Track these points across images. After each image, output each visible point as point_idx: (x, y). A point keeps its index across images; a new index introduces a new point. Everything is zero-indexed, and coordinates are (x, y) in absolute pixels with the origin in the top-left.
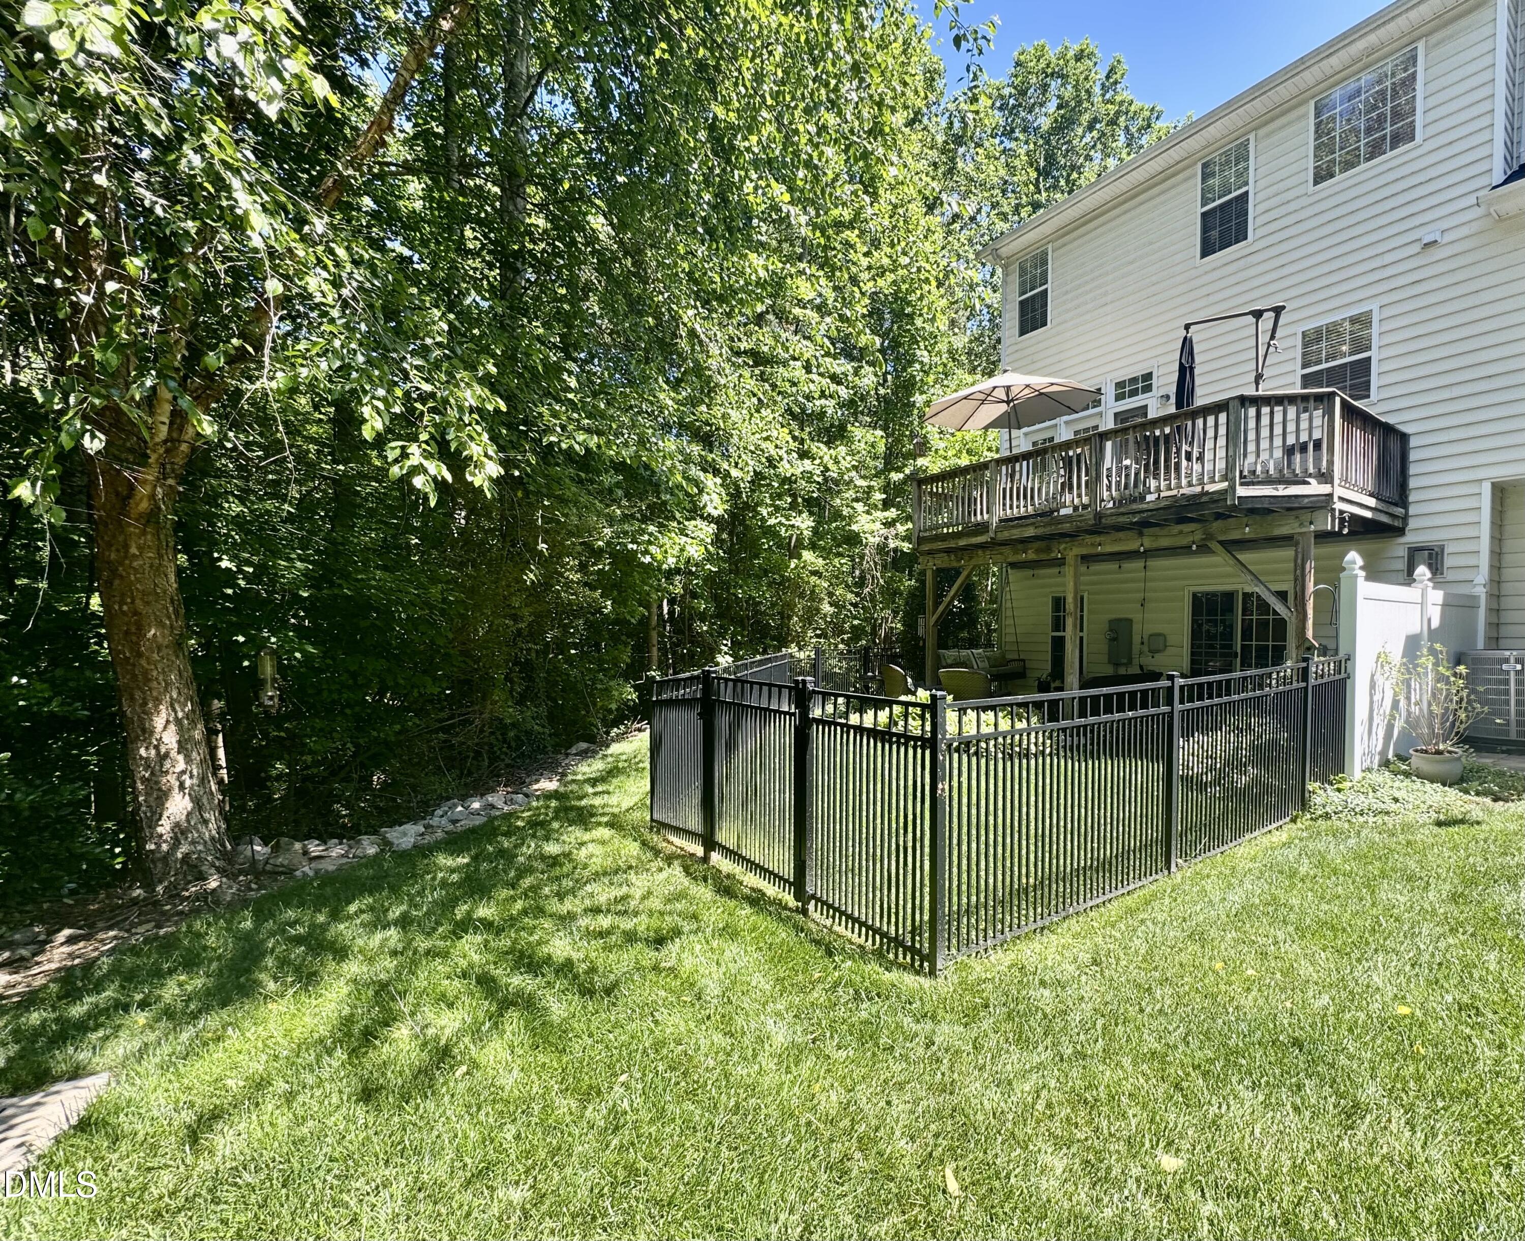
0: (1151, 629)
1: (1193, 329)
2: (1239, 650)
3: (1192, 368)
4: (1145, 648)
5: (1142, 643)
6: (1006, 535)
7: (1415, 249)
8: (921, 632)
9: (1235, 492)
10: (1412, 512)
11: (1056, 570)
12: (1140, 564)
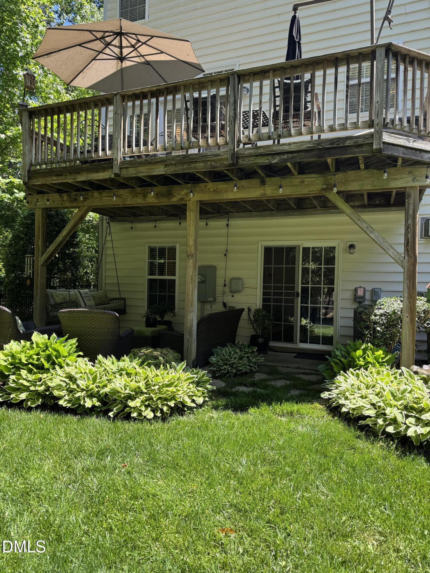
0: (232, 274)
2: (300, 291)
3: (299, 44)
4: (227, 289)
5: (225, 285)
6: (132, 172)
8: (28, 271)
9: (381, 136)
11: (152, 225)
12: (224, 223)
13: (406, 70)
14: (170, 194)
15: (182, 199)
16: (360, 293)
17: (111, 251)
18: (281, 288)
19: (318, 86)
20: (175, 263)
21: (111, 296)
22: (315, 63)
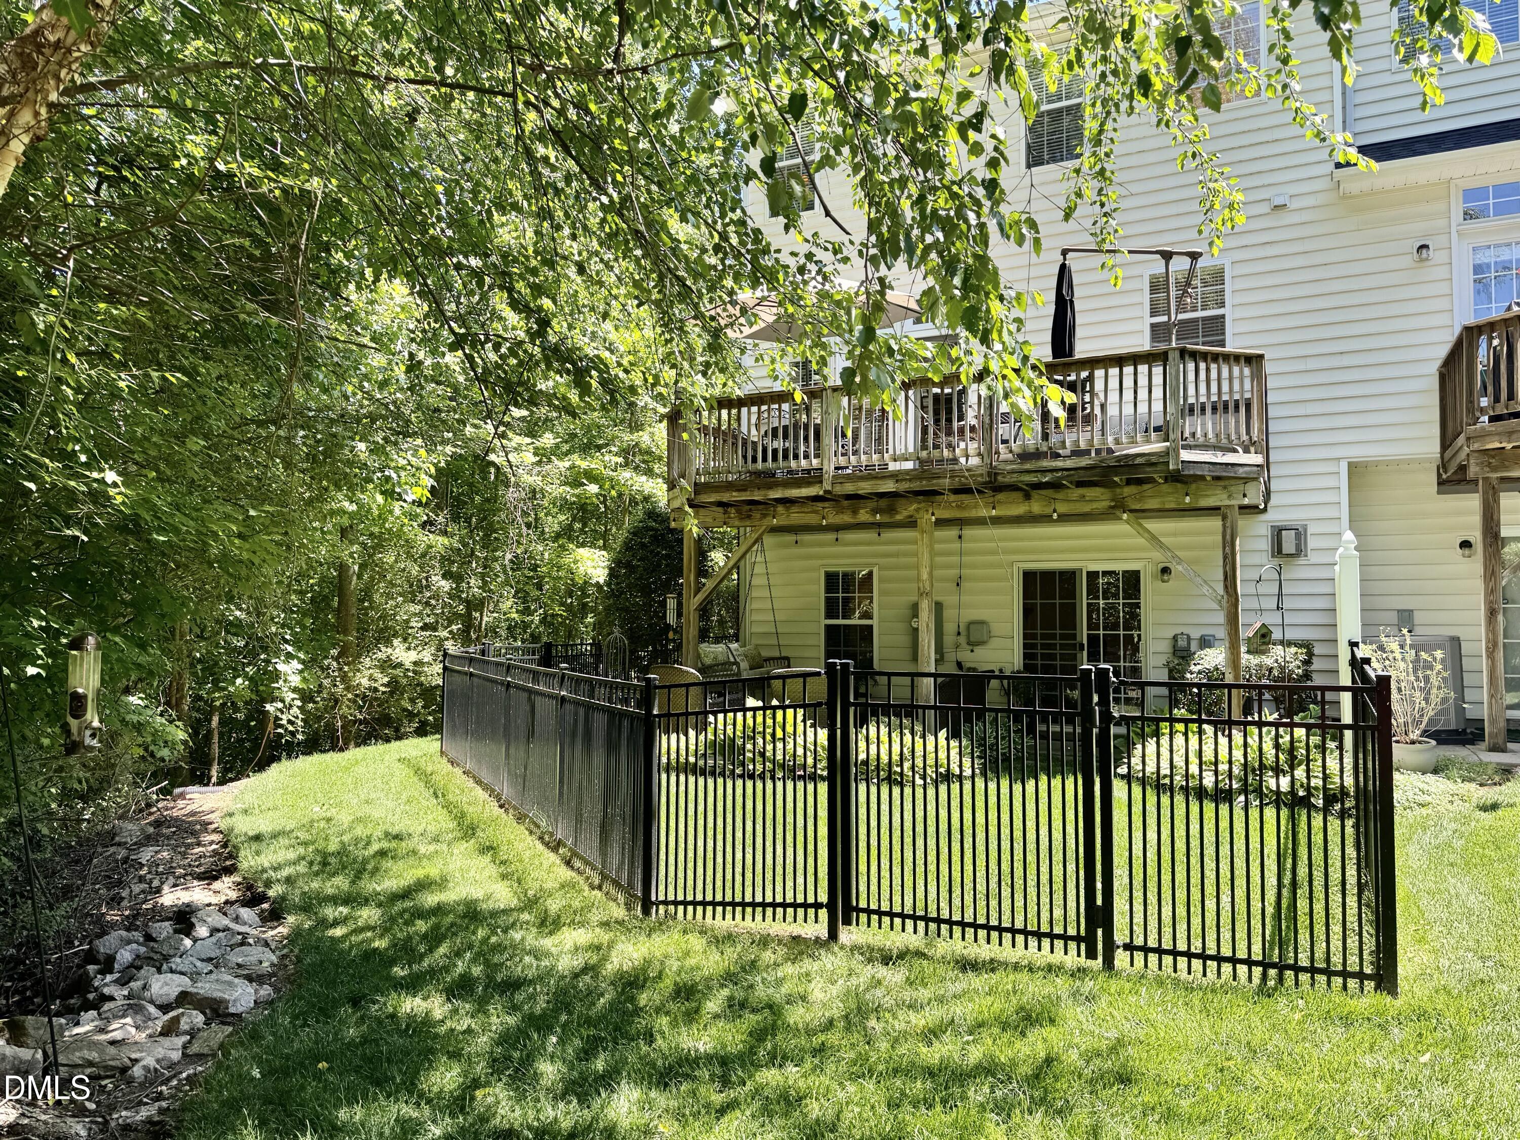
0: (969, 615)
1: (1070, 255)
2: (1085, 642)
3: (1072, 302)
4: (962, 640)
5: (959, 634)
6: (849, 488)
7: (1265, 208)
8: (671, 619)
9: (1178, 455)
10: (1273, 487)
11: (831, 536)
12: (953, 532)
13: (1208, 370)
14: (891, 510)
15: (911, 517)
16: (1181, 643)
17: (763, 581)
18: (1054, 636)
19: (1099, 385)
20: (871, 598)
21: (765, 653)
22: (1093, 363)
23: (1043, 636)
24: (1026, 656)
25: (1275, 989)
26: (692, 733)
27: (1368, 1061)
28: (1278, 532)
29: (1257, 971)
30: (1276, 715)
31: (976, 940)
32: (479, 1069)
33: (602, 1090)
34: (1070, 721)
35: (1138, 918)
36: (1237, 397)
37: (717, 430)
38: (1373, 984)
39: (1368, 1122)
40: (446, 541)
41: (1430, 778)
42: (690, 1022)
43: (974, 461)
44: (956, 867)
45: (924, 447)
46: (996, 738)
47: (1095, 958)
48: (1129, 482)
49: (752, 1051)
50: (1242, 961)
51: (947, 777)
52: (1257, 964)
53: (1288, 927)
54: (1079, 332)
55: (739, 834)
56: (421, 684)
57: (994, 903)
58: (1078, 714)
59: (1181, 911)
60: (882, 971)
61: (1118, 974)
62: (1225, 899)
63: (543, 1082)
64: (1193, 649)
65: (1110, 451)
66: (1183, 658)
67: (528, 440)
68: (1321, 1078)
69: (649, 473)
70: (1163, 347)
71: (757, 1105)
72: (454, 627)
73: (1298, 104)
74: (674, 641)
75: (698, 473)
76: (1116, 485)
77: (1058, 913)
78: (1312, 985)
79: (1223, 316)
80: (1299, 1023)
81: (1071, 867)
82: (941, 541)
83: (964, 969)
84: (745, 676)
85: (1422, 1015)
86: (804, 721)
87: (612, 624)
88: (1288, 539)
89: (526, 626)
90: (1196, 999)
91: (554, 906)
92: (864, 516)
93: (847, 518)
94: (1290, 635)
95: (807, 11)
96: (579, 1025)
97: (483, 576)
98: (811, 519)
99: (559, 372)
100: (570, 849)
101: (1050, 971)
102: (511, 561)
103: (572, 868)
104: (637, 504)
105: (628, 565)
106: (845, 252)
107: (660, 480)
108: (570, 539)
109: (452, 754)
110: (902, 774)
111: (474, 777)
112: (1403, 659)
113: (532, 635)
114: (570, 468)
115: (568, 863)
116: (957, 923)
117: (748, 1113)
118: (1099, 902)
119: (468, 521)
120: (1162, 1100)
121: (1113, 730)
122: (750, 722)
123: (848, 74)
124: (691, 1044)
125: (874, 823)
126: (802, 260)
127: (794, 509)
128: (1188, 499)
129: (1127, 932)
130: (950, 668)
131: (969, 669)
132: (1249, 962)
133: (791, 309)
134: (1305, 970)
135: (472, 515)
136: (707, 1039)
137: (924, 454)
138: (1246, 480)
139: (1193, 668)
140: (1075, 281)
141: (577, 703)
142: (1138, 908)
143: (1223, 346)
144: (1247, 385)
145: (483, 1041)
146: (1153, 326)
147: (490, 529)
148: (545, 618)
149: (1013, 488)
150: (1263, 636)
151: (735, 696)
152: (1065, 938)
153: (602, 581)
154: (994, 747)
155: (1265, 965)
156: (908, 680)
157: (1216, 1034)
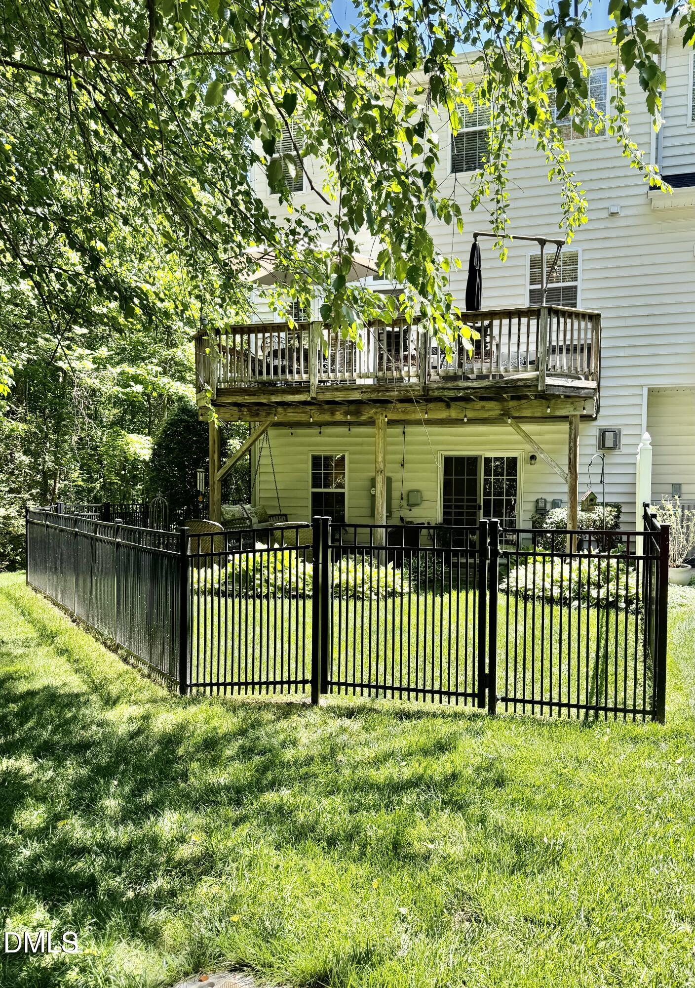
0: (409, 486)
1: (479, 238)
2: (482, 504)
3: (480, 271)
4: (404, 503)
5: (402, 499)
6: (328, 396)
7: (605, 214)
8: (201, 487)
9: (544, 381)
10: (601, 404)
11: (316, 430)
12: (398, 430)
13: (565, 323)
14: (358, 413)
15: (371, 418)
16: (541, 505)
17: (267, 461)
18: (462, 501)
19: (496, 331)
20: (344, 474)
21: (270, 512)
22: (493, 315)
23: (456, 500)
24: (445, 513)
25: (593, 722)
26: (216, 567)
27: (647, 764)
28: (603, 433)
29: (583, 712)
30: (597, 551)
31: (409, 699)
32: (59, 807)
33: (151, 815)
34: (472, 556)
35: (511, 680)
36: (582, 342)
37: (233, 350)
38: (650, 717)
39: (646, 802)
40: (25, 427)
41: (687, 588)
42: (214, 765)
43: (414, 380)
44: (397, 652)
45: (380, 369)
46: (425, 567)
47: (484, 707)
48: (513, 398)
49: (258, 782)
50: (574, 706)
51: (393, 594)
52: (583, 707)
53: (601, 684)
54: (484, 293)
55: (250, 636)
56: (9, 533)
57: (421, 674)
58: (477, 551)
59: (537, 675)
60: (347, 722)
61: (498, 717)
62: (564, 667)
63: (108, 812)
64: (548, 509)
65: (501, 376)
66: (542, 514)
67: (88, 352)
68: (619, 776)
69: (182, 379)
70: (537, 306)
71: (261, 817)
72: (34, 491)
73: (627, 142)
74: (203, 502)
75: (219, 381)
76: (504, 400)
77: (461, 679)
78: (615, 719)
79: (576, 287)
80: (607, 743)
81: (470, 649)
82: (391, 436)
83: (401, 719)
84: (255, 527)
85: (678, 735)
86: (297, 558)
87: (156, 490)
88: (609, 436)
89: (90, 491)
90: (545, 731)
91: (114, 689)
92: (339, 417)
93: (327, 418)
94: (608, 499)
95: (296, 31)
96: (134, 771)
97: (55, 454)
98: (303, 418)
99: (108, 298)
100: (126, 651)
101: (455, 717)
102: (77, 443)
103: (128, 663)
104: (173, 402)
105: (167, 447)
106: (325, 222)
107: (191, 386)
108: (122, 427)
109: (36, 584)
110: (363, 593)
111: (53, 601)
112: (674, 515)
113: (95, 497)
114: (121, 374)
115: (125, 660)
116: (397, 689)
117: (255, 824)
118: (487, 671)
119: (42, 411)
120: (524, 796)
121: (499, 561)
122: (258, 558)
123: (326, 84)
124: (215, 780)
125: (343, 626)
126: (294, 225)
127: (290, 410)
128: (549, 410)
129: (504, 690)
130: (396, 522)
131: (408, 522)
132: (578, 706)
133: (285, 262)
134: (611, 710)
135: (46, 407)
136: (227, 776)
137: (380, 374)
138: (586, 398)
139: (548, 521)
140: (482, 257)
141: (129, 547)
142: (511, 674)
143: (575, 307)
144: (589, 335)
145: (62, 788)
146: (531, 291)
147: (59, 419)
148: (104, 485)
149: (438, 400)
150: (592, 500)
151: (248, 542)
152: (465, 695)
153: (147, 459)
154: (424, 573)
155: (587, 708)
156: (368, 530)
157: (558, 752)
